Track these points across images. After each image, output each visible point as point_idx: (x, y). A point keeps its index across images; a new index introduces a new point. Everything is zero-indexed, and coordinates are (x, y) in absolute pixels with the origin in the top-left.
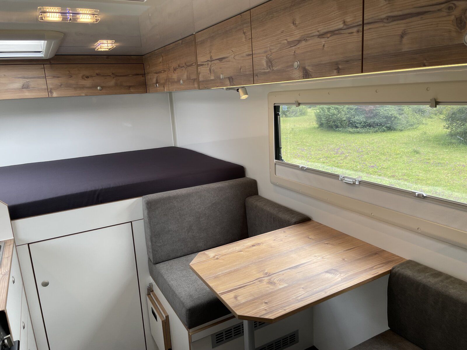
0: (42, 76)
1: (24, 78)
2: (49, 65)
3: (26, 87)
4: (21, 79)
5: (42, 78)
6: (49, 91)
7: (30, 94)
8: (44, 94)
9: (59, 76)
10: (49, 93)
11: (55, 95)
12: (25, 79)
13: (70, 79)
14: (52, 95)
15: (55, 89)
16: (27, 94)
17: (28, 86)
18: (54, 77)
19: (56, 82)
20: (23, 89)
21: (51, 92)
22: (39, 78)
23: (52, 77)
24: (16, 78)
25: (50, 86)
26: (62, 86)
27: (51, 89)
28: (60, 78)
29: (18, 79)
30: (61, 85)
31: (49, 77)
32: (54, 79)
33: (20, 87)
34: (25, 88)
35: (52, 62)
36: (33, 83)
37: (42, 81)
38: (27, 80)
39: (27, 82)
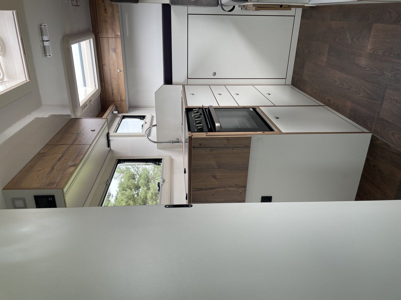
1: (109, 50)
2: (99, 34)
3: (115, 51)
4: (110, 52)
5: (108, 39)
7: (119, 49)
8: (119, 41)
9: (106, 29)
11: (119, 34)
13: (107, 22)
14: (119, 36)
15: (115, 33)
16: (119, 50)
17: (114, 49)
18: (107, 32)
19: (110, 31)
21: (117, 36)
22: (108, 42)
23: (107, 34)
25: (113, 36)
27: (115, 35)
28: (108, 29)
29: (110, 54)
30: (112, 29)
32: (108, 32)
35: (97, 32)
36: (112, 46)
37: (110, 40)
38: (110, 49)
39: (111, 49)
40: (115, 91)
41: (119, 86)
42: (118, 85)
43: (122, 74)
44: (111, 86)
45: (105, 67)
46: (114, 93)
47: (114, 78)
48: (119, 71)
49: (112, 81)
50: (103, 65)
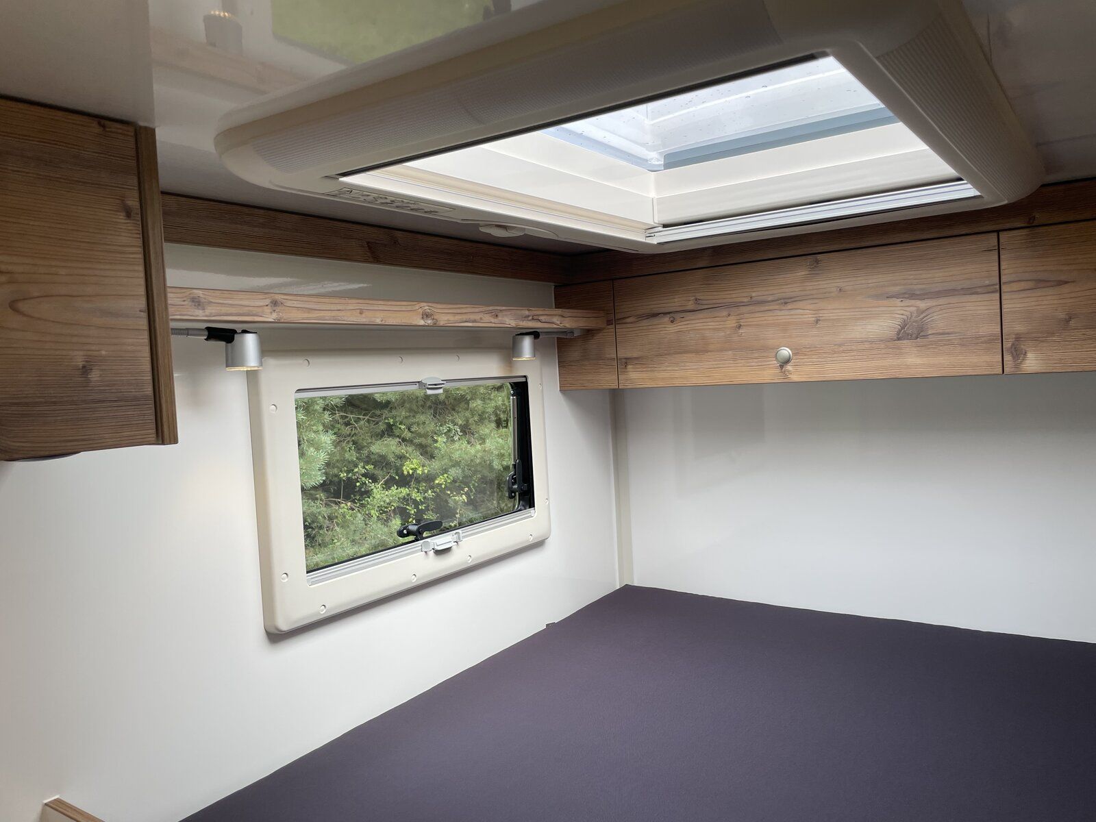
0: (987, 282)
1: (912, 296)
2: (1024, 232)
3: (911, 332)
4: (897, 302)
5: (987, 290)
6: (1007, 345)
7: (918, 361)
8: (983, 362)
9: (1063, 278)
10: (1008, 358)
11: (1032, 362)
12: (913, 302)
14: (1017, 366)
15: (1036, 339)
16: (914, 363)
17: (921, 329)
18: (1041, 283)
19: (1048, 303)
20: (899, 339)
21: (1018, 354)
22: (971, 291)
23: (1031, 284)
24: (877, 297)
25: (1015, 326)
26: (1072, 323)
27: (1018, 338)
28: (1065, 289)
29: (886, 302)
30: (1068, 321)
31: (1015, 286)
32: (1038, 293)
33: (893, 333)
34: (909, 336)
35: (1040, 217)
36: (944, 316)
37: (981, 308)
38: (922, 305)
39: (920, 312)
40: (667, 330)
41: (697, 352)
42: (701, 350)
43: (767, 374)
44: (691, 306)
45: (802, 273)
46: (655, 321)
47: (740, 327)
48: (785, 352)
49: (725, 313)
50: (817, 262)
